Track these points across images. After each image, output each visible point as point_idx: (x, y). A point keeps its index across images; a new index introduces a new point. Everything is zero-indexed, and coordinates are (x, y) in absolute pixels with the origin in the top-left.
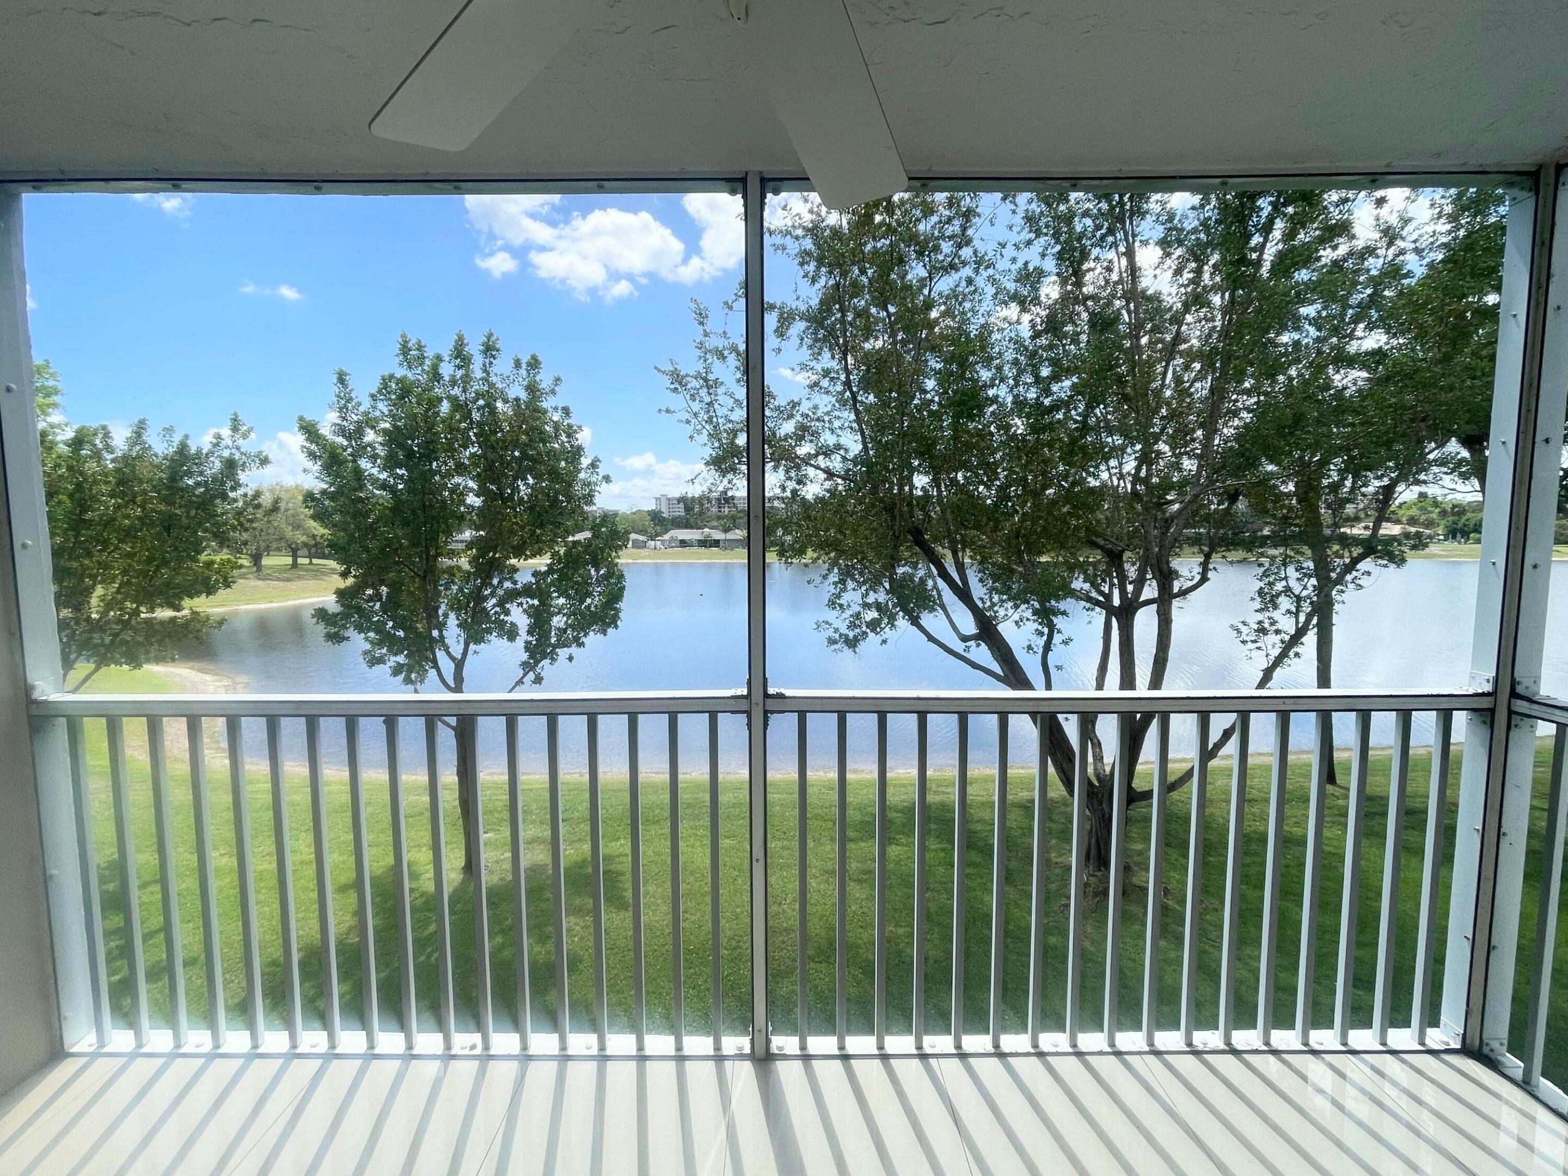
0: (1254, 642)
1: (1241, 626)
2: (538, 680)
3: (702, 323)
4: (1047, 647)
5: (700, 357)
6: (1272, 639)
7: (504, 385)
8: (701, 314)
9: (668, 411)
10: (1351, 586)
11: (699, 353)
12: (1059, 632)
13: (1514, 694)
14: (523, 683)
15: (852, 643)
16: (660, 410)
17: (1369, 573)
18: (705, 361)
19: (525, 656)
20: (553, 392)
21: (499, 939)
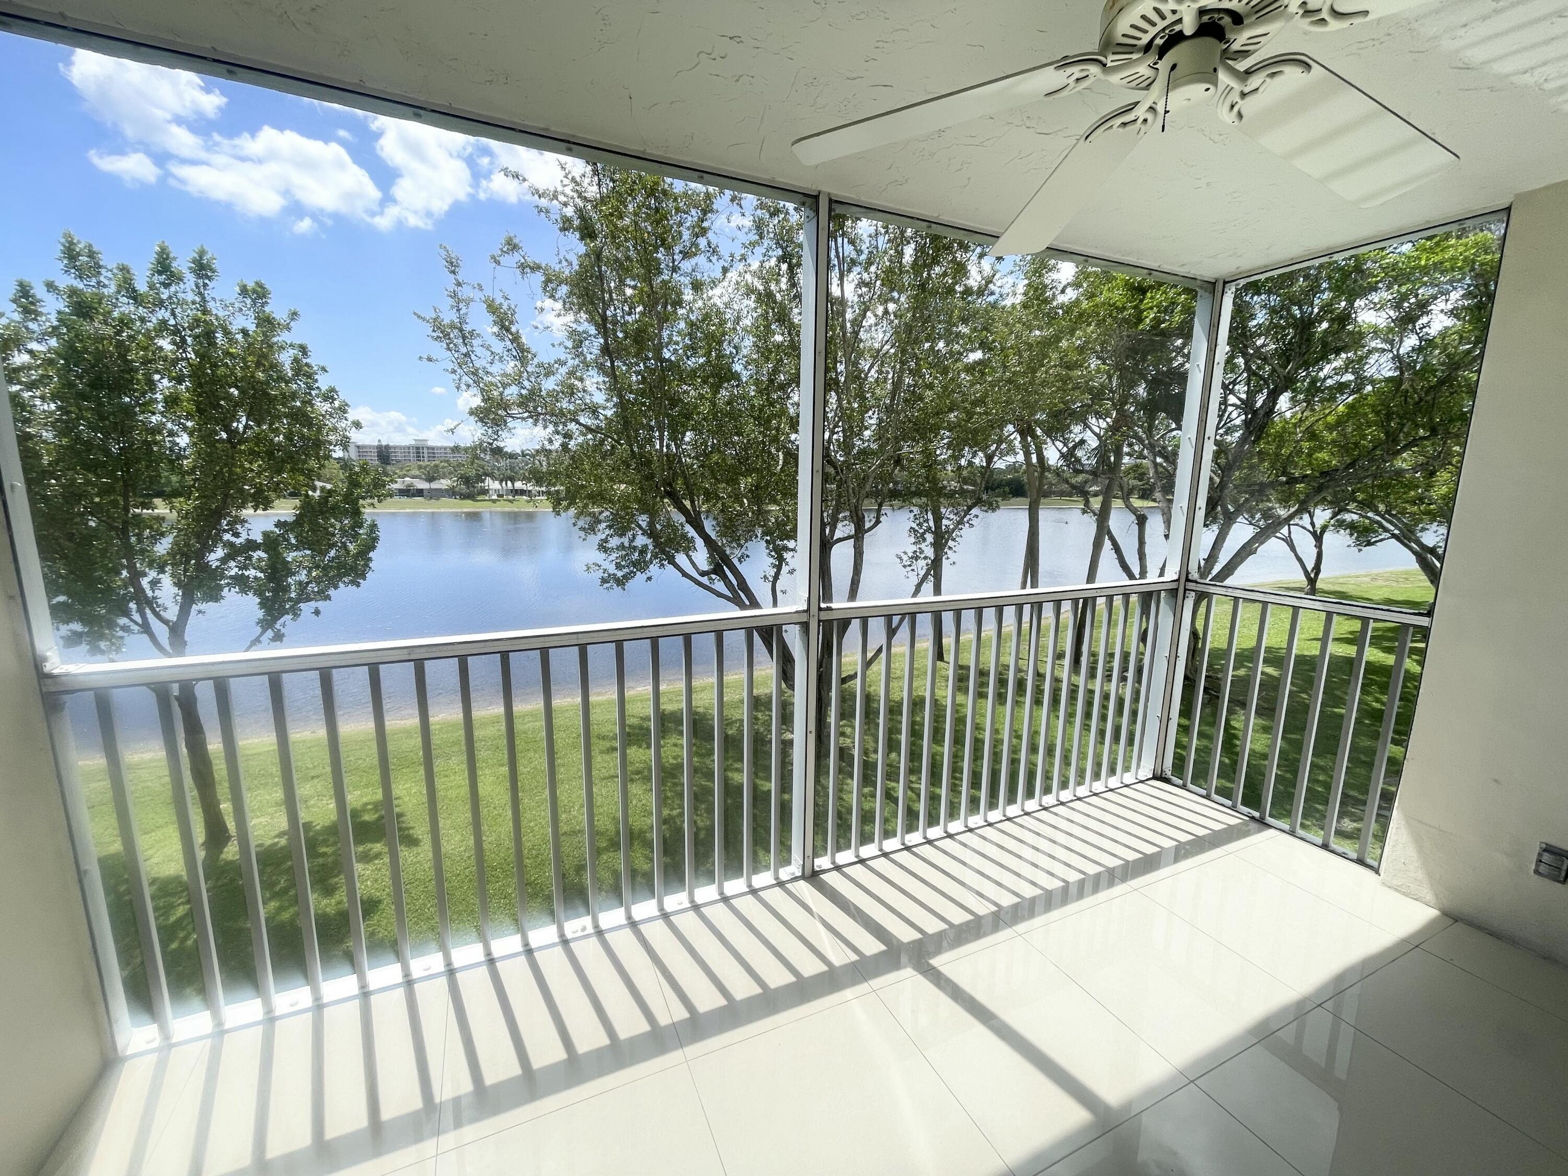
0: (910, 566)
1: (902, 555)
2: (278, 637)
3: (454, 272)
4: (776, 577)
5: (452, 307)
6: (921, 563)
7: (227, 313)
8: (452, 263)
9: (430, 359)
10: (967, 525)
11: (451, 301)
12: (787, 564)
13: (1187, 580)
14: (260, 642)
15: (621, 582)
16: (421, 358)
17: (977, 516)
18: (458, 310)
19: (260, 614)
20: (288, 328)
21: (273, 904)
